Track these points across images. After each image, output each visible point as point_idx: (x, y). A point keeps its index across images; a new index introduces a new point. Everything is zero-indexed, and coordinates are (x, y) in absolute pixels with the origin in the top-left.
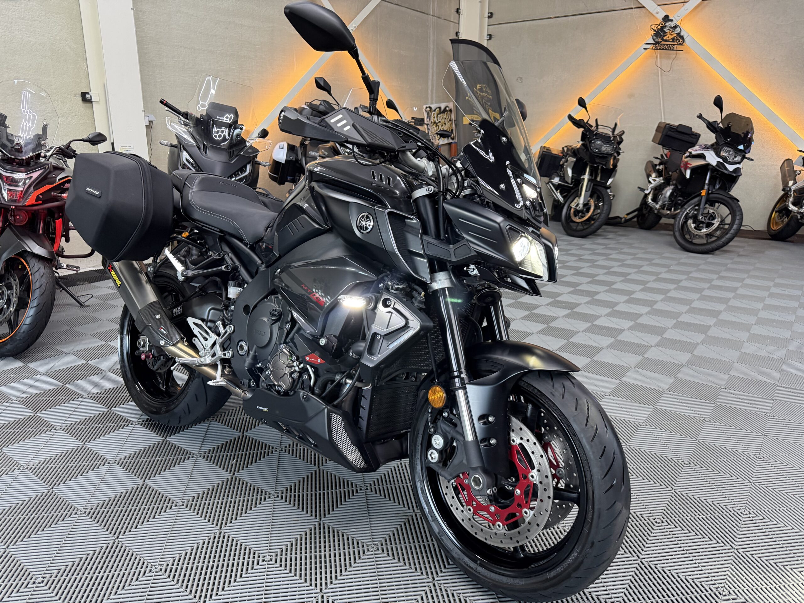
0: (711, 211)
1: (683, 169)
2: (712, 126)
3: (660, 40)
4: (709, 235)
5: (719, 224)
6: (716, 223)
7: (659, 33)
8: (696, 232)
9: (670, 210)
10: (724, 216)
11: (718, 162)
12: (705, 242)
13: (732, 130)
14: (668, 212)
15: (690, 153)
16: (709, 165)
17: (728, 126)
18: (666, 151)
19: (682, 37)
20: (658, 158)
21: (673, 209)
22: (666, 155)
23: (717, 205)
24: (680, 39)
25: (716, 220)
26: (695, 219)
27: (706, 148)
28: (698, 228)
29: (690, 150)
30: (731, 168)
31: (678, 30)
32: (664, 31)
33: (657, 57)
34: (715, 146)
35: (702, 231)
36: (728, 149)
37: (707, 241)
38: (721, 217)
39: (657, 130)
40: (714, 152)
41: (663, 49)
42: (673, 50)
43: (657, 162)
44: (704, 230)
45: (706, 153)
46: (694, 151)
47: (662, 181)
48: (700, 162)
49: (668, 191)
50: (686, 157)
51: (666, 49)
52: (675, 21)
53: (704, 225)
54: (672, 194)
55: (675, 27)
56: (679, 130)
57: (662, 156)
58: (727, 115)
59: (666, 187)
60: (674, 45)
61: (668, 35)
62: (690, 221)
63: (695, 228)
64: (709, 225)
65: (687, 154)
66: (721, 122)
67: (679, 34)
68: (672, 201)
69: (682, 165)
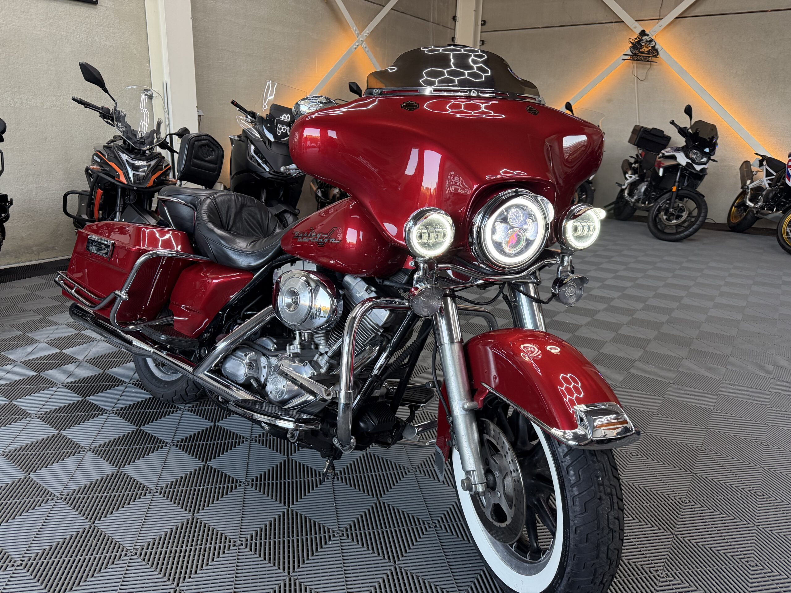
0: (680, 205)
1: (657, 168)
2: (682, 131)
3: (636, 52)
4: (678, 226)
5: (687, 217)
6: (685, 215)
7: (636, 46)
8: (668, 223)
9: (644, 203)
10: (692, 209)
11: (687, 163)
12: (675, 231)
13: (700, 135)
14: (643, 205)
15: (663, 154)
16: (679, 164)
17: (696, 131)
18: (640, 151)
19: (657, 50)
20: (633, 158)
21: (647, 202)
22: (641, 155)
23: (685, 199)
24: (655, 52)
25: (685, 213)
26: (667, 211)
27: (677, 150)
28: (669, 219)
29: (663, 151)
30: (698, 168)
31: (653, 43)
32: (641, 44)
33: (633, 67)
34: (685, 149)
35: (673, 222)
36: (695, 151)
37: (677, 230)
38: (689, 210)
39: (633, 132)
40: (684, 154)
41: (639, 60)
42: (648, 61)
43: (632, 160)
44: (674, 221)
45: (677, 154)
46: (667, 152)
47: (638, 178)
48: (671, 162)
49: (643, 188)
50: (660, 158)
51: (642, 61)
52: (650, 36)
53: (675, 217)
54: (646, 190)
55: (651, 41)
56: (652, 132)
57: (637, 155)
58: (696, 122)
59: (641, 183)
60: (649, 57)
61: (644, 48)
62: (662, 213)
63: (666, 219)
64: (678, 217)
65: (661, 155)
66: (690, 128)
67: (654, 47)
68: (647, 196)
69: (656, 164)
